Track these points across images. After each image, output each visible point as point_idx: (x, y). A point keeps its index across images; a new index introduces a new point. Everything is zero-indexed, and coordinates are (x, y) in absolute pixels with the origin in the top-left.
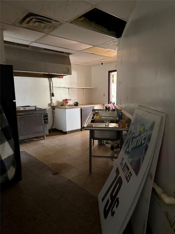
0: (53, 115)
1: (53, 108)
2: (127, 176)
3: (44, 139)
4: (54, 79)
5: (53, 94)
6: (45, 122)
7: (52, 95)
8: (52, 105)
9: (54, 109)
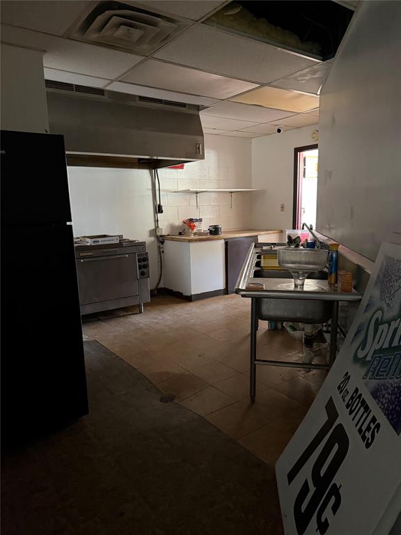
0: (161, 257)
1: (161, 240)
2: (364, 428)
3: (141, 312)
4: (162, 172)
5: (160, 207)
6: (143, 274)
7: (159, 209)
8: (159, 234)
9: (163, 243)
